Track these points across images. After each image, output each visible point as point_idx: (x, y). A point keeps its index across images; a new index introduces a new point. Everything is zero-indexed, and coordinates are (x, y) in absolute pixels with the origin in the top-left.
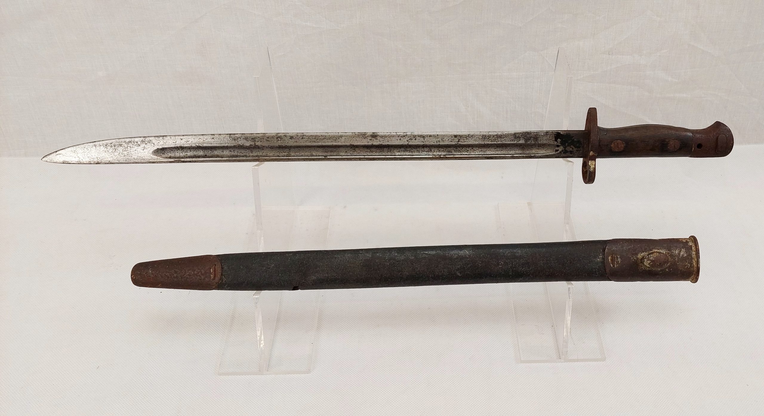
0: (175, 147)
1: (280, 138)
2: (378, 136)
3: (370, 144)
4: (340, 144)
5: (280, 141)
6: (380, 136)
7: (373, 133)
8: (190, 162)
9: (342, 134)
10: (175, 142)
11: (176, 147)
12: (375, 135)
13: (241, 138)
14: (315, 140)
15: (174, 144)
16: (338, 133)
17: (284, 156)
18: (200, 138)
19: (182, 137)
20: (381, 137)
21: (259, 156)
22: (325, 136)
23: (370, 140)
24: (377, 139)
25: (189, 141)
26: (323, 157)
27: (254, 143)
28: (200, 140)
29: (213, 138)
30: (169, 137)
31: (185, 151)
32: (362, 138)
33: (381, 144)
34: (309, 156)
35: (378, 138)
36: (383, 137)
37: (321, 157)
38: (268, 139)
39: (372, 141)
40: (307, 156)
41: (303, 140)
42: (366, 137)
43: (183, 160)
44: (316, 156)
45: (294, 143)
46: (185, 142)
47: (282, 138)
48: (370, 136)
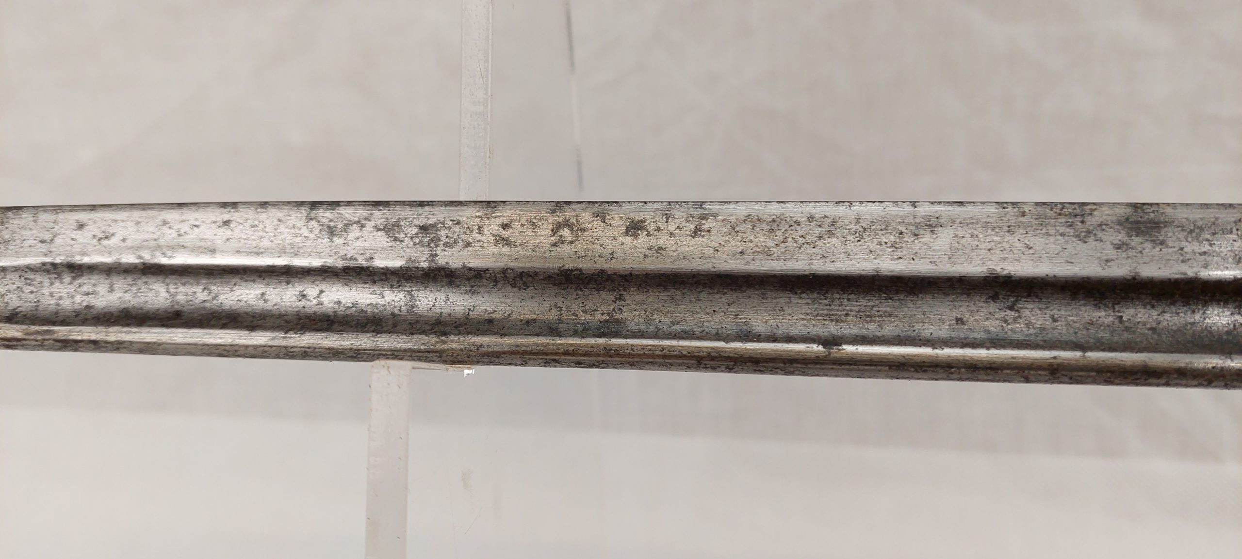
0: (44, 264)
1: (571, 227)
2: (1167, 224)
3: (1119, 270)
4: (921, 267)
5: (572, 242)
6: (1182, 228)
7: (1135, 206)
8: (95, 345)
9: (936, 208)
10: (47, 236)
11: (49, 267)
12: (1151, 221)
13: (363, 226)
14: (771, 243)
15: (44, 248)
16: (914, 204)
17: (584, 333)
18: (165, 223)
19: (82, 216)
20: (1191, 232)
21: (448, 329)
22: (834, 223)
23: (1118, 247)
24: (1162, 243)
25: (113, 235)
26: (817, 349)
27: (427, 252)
28: (166, 230)
29: (227, 223)
30: (27, 217)
31: (84, 289)
32: (1062, 235)
33: (1191, 273)
34: (727, 339)
35: (1172, 236)
36: (1201, 229)
37: (801, 347)
38: (506, 234)
39: (1131, 253)
40: (718, 337)
41: (699, 240)
42: (1089, 232)
43: (62, 332)
44: (774, 339)
45: (648, 260)
46: (95, 241)
47: (583, 230)
48: (1119, 223)
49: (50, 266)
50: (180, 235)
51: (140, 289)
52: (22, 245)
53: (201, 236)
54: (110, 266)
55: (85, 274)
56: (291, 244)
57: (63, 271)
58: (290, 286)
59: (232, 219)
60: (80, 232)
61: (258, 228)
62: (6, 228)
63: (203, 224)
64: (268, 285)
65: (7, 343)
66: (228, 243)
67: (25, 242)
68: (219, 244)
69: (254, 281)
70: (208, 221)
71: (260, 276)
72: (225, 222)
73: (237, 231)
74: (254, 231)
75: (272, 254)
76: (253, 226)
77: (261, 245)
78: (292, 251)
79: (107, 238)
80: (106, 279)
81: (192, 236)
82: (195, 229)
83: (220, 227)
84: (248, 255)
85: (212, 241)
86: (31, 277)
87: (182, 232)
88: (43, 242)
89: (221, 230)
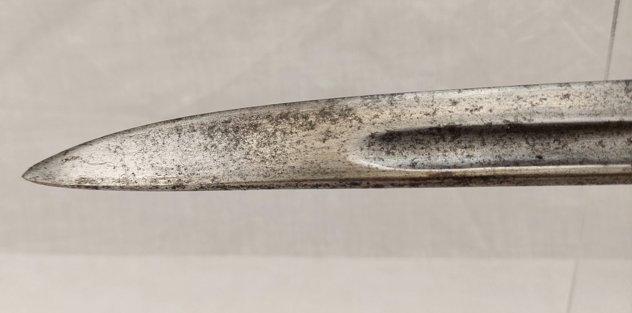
10: (430, 111)
11: (434, 131)
18: (519, 98)
25: (481, 107)
28: (521, 102)
29: (567, 96)
46: (468, 112)
49: (436, 130)
50: (533, 105)
51: (505, 143)
52: (411, 117)
53: (549, 105)
54: (483, 128)
55: (462, 135)
56: (619, 108)
57: (445, 133)
58: (620, 135)
59: (569, 94)
60: (454, 107)
61: (591, 99)
62: (396, 107)
63: (549, 97)
64: (603, 136)
65: (413, 182)
66: (570, 109)
67: (412, 115)
68: (565, 110)
69: (592, 133)
70: (552, 96)
71: (597, 130)
72: (565, 95)
73: (576, 102)
74: (589, 101)
75: (606, 115)
76: (587, 97)
77: (596, 109)
78: (620, 112)
79: (476, 109)
80: (479, 137)
81: (542, 106)
82: (543, 101)
83: (561, 99)
84: (588, 116)
85: (559, 108)
86: (421, 138)
87: (534, 103)
88: (427, 114)
89: (563, 101)
